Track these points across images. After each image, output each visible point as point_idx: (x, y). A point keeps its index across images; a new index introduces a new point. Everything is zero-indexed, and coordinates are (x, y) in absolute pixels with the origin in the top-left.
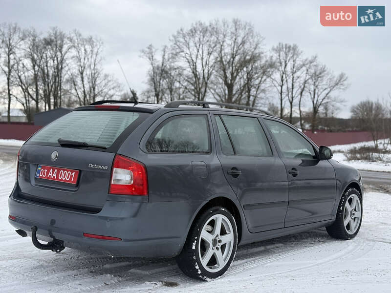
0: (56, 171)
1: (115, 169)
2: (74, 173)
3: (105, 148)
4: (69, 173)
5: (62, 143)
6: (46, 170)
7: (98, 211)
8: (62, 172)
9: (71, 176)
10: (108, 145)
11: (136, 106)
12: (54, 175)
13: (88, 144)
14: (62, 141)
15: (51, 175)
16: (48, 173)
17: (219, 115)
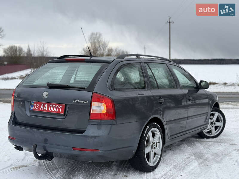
0: (46, 105)
1: (93, 103)
2: (61, 107)
3: (84, 89)
4: (57, 107)
5: (50, 86)
6: (38, 105)
7: (83, 132)
8: (51, 106)
9: (59, 109)
10: (86, 86)
11: (92, 58)
12: (45, 108)
13: (71, 86)
14: (50, 84)
15: (43, 108)
16: (40, 107)
17: (146, 63)
